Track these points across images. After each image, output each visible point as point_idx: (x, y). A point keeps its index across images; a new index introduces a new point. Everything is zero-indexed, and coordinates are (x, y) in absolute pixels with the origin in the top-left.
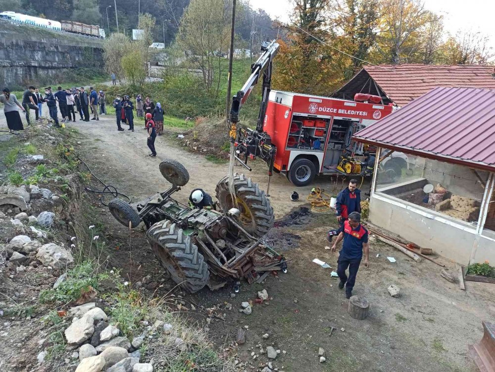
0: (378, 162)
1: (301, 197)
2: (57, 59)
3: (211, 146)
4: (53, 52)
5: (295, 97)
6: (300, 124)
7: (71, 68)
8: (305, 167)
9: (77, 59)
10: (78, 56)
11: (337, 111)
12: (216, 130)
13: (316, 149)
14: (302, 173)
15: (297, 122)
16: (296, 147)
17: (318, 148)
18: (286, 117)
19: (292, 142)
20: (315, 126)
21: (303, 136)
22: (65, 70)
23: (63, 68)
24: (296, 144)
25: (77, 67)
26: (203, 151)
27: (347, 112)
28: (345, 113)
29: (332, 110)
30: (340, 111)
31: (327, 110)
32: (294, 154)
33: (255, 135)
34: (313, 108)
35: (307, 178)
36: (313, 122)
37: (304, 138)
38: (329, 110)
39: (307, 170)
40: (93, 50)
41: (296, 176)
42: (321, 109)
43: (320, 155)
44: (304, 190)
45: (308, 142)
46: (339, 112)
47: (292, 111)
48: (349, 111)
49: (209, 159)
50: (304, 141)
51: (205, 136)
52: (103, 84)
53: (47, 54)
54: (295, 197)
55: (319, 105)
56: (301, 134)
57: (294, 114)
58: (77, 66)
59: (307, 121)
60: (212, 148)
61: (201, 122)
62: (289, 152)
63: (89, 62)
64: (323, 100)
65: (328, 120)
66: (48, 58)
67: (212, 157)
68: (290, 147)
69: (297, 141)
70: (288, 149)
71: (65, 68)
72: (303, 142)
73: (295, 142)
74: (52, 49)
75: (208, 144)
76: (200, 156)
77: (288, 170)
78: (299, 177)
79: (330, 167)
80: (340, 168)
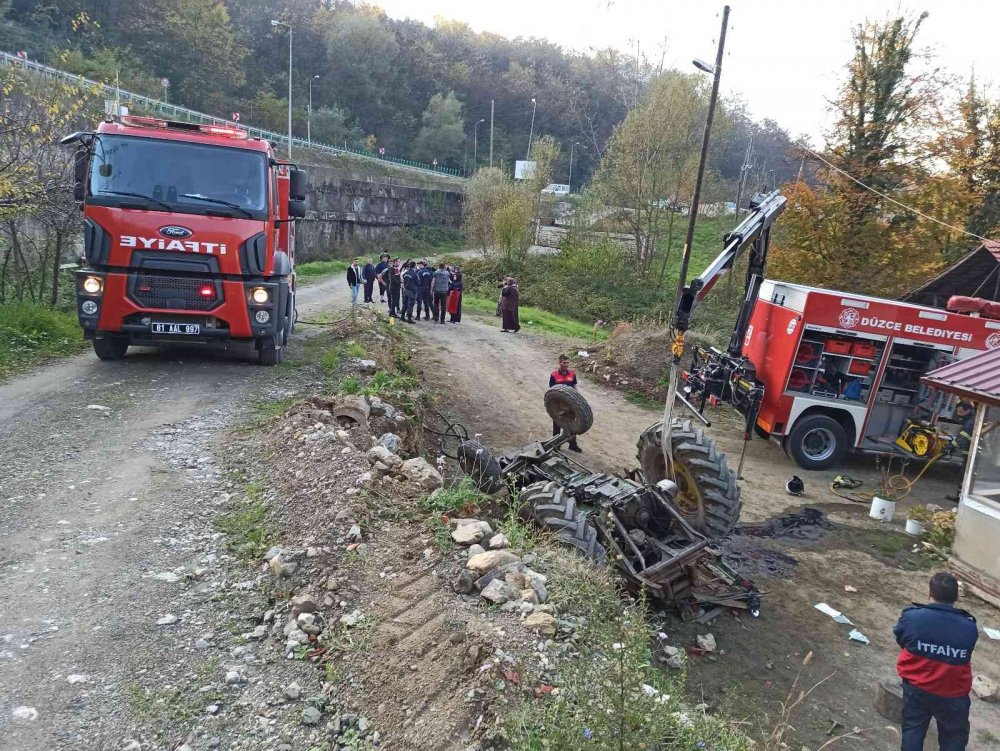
0: (978, 433)
1: (807, 488)
2: (386, 210)
3: (637, 375)
4: (383, 199)
5: (811, 296)
6: (817, 348)
7: (407, 225)
8: (822, 432)
9: (417, 211)
10: (420, 206)
11: (903, 327)
12: (651, 347)
13: (850, 399)
14: (818, 444)
15: (811, 342)
16: (806, 391)
17: (856, 398)
18: (790, 331)
19: (800, 381)
20: (850, 352)
21: (823, 370)
22: (396, 229)
23: (394, 225)
24: (808, 386)
25: (415, 225)
26: (620, 384)
27: (925, 330)
28: (921, 332)
29: (890, 325)
30: (909, 328)
31: (879, 323)
32: (801, 403)
33: (724, 361)
34: (849, 318)
35: (826, 455)
36: (849, 345)
37: (824, 376)
38: (884, 325)
39: (828, 439)
40: (445, 197)
41: (803, 448)
42: (865, 321)
43: (858, 413)
44: (817, 478)
45: (833, 383)
46: (906, 330)
47: (802, 320)
48: (929, 330)
49: (631, 400)
50: (824, 381)
51: (628, 358)
52: (457, 254)
53: (372, 202)
54: (796, 487)
55: (862, 313)
56: (821, 367)
57: (808, 326)
58: (416, 222)
59: (835, 342)
60: (638, 380)
61: (622, 331)
62: (791, 399)
63: (437, 216)
64: (872, 303)
65: (881, 344)
66: (373, 208)
67: (637, 396)
68: (793, 389)
69: (810, 378)
70: (790, 393)
71: (396, 225)
72: (822, 384)
73: (807, 381)
74: (381, 193)
75: (631, 372)
76: (614, 392)
77: (787, 433)
78: (809, 450)
79: (881, 439)
80: (902, 443)
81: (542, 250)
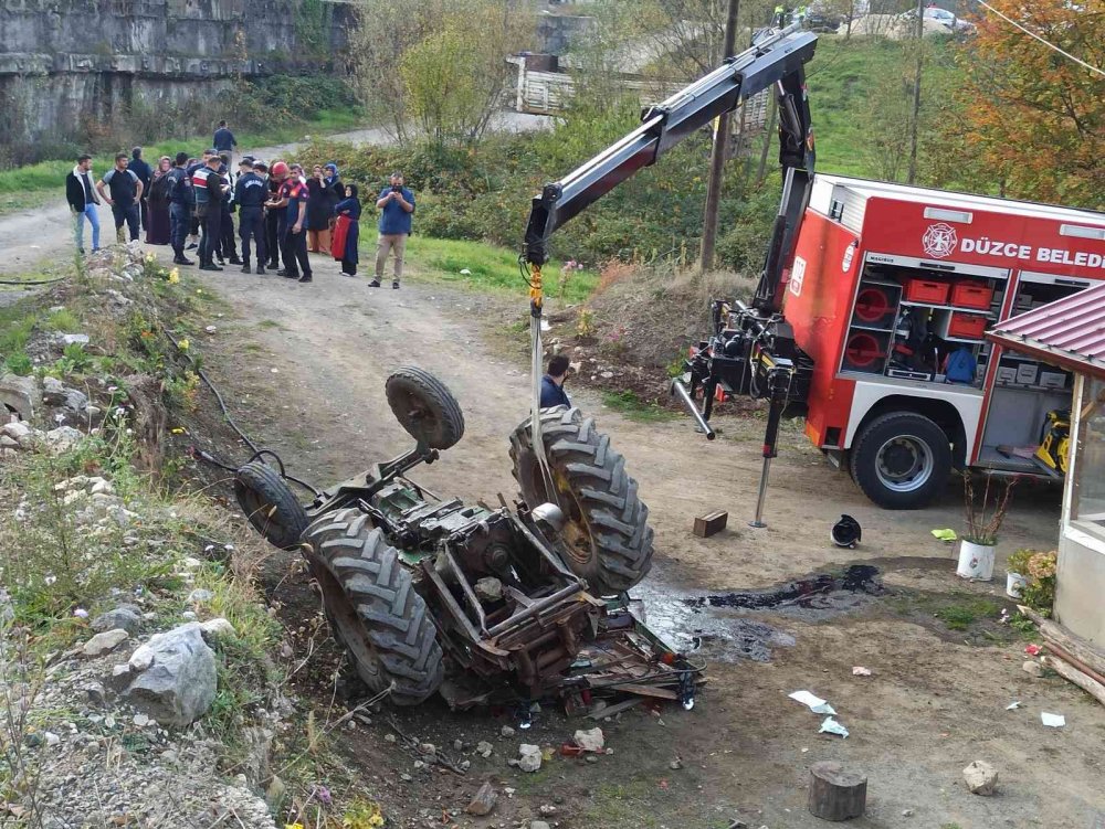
2: (202, 47)
3: (633, 361)
4: (193, 23)
5: (874, 204)
6: (894, 295)
7: (248, 77)
8: (915, 443)
9: (272, 47)
10: (278, 35)
11: (1033, 254)
12: (661, 308)
13: (954, 381)
14: (902, 463)
15: (879, 289)
16: (879, 372)
17: (969, 380)
18: (846, 266)
19: (864, 352)
20: (949, 301)
21: (904, 333)
22: (225, 85)
23: (219, 77)
24: (882, 360)
25: (267, 76)
26: (599, 378)
27: (1072, 257)
28: (1066, 261)
29: (1011, 250)
30: (1044, 255)
31: (992, 247)
32: (868, 391)
33: (748, 323)
34: (939, 239)
35: (920, 481)
36: (943, 288)
37: (909, 343)
38: (1001, 250)
39: (922, 454)
40: (330, 14)
41: (878, 462)
42: (968, 245)
43: (967, 404)
44: (901, 521)
45: (925, 353)
46: (1039, 258)
47: (862, 247)
48: (1079, 257)
49: (614, 406)
50: (908, 351)
51: (618, 330)
52: (340, 139)
53: (171, 29)
54: (847, 532)
55: (962, 230)
56: (899, 327)
57: (872, 257)
58: (269, 70)
59: (921, 283)
60: (632, 369)
61: (615, 280)
62: (851, 385)
63: (312, 56)
64: (976, 213)
65: (1001, 283)
66: (176, 44)
67: (626, 398)
68: (856, 369)
69: (884, 349)
70: (848, 375)
71: (226, 77)
72: (905, 356)
73: (877, 353)
74: (189, 10)
75: (622, 355)
76: (588, 392)
77: (848, 445)
78: (893, 475)
79: (1017, 451)
80: (1044, 454)
81: (528, 122)
